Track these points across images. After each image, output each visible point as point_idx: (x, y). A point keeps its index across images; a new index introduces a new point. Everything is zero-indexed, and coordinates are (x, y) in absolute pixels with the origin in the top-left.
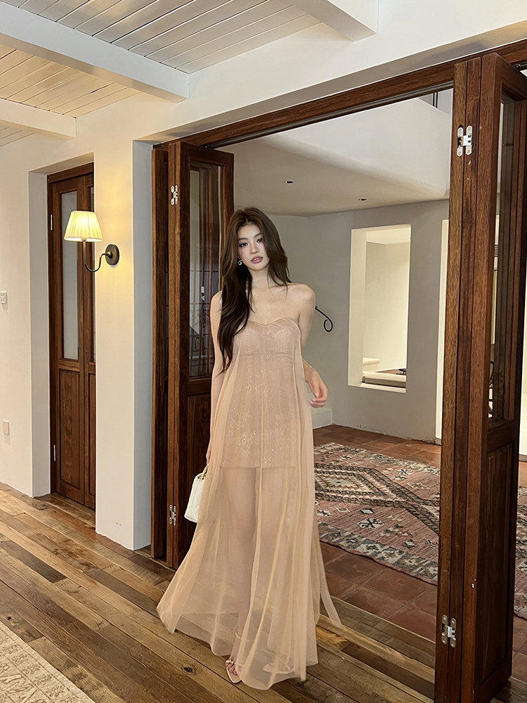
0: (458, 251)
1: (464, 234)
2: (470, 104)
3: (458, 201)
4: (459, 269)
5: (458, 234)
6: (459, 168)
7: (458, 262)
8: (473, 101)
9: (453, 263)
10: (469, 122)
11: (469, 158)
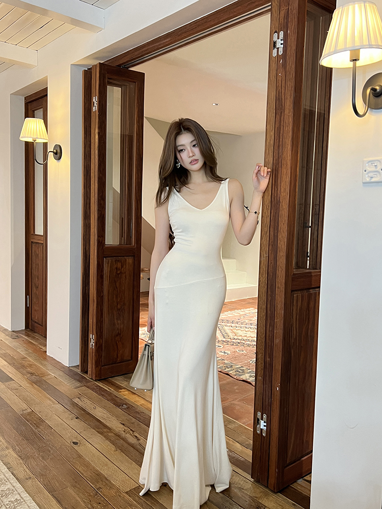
0: (272, 133)
1: (277, 119)
2: (282, 13)
3: (273, 93)
4: (273, 148)
5: (273, 119)
6: (274, 66)
7: (272, 142)
8: (284, 10)
9: (269, 143)
10: (281, 28)
11: (281, 57)
